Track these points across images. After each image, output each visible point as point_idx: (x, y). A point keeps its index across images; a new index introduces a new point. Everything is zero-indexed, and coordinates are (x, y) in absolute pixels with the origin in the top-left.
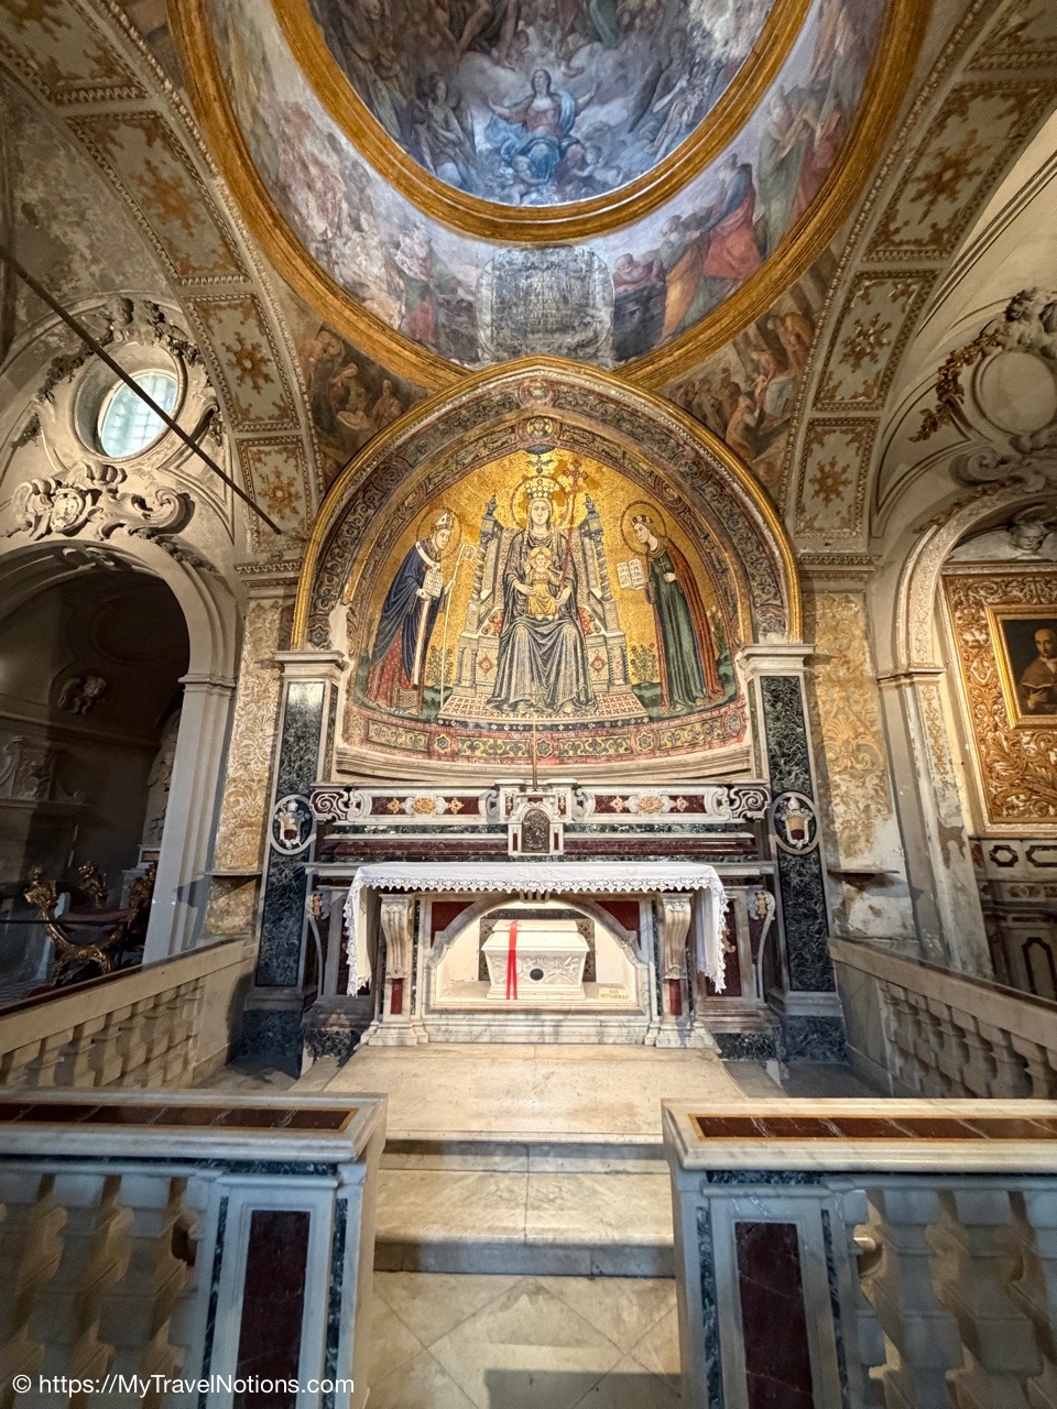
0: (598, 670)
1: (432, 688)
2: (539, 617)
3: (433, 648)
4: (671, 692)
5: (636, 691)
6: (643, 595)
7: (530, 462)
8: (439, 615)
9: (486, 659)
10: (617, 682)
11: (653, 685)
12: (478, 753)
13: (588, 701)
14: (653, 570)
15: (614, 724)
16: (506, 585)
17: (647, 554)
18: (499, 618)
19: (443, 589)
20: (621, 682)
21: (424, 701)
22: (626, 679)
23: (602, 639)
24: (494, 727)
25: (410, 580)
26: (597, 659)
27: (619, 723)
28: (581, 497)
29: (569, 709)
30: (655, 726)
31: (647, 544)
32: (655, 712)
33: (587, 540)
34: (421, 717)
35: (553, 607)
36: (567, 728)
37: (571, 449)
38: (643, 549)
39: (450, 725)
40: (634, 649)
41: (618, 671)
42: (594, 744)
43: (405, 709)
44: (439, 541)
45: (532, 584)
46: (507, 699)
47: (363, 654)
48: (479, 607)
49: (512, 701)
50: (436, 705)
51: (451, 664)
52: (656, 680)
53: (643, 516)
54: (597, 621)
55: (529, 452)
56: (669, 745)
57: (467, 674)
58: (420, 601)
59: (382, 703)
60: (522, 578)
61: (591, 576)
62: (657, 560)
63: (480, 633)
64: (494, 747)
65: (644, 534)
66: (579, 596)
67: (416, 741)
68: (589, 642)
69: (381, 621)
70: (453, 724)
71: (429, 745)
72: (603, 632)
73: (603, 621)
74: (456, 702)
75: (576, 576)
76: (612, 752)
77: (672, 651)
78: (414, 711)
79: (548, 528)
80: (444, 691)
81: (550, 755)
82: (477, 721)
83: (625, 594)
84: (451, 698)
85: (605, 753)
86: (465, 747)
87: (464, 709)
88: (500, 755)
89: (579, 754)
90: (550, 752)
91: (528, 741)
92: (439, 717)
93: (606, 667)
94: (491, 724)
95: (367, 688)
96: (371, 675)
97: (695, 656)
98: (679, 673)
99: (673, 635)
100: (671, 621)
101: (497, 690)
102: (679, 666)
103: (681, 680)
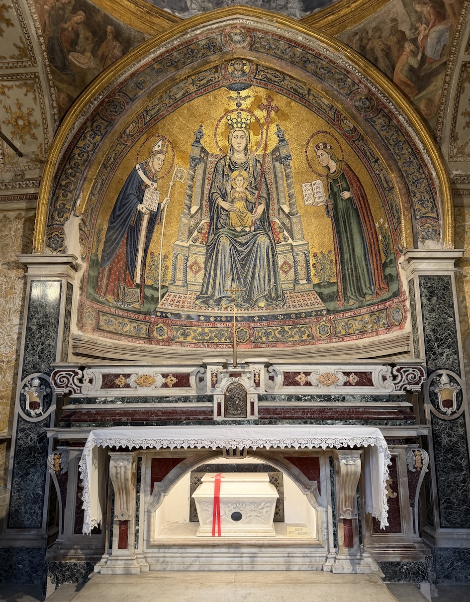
0: (286, 272)
1: (151, 286)
2: (239, 229)
3: (153, 254)
4: (345, 289)
5: (317, 289)
6: (323, 210)
7: (230, 98)
8: (157, 227)
9: (196, 263)
10: (302, 282)
11: (330, 284)
12: (189, 339)
13: (278, 297)
14: (332, 189)
15: (298, 316)
16: (211, 201)
17: (327, 176)
19: (159, 205)
20: (305, 281)
22: (308, 279)
23: (289, 247)
24: (202, 318)
25: (132, 197)
26: (285, 263)
27: (303, 315)
28: (273, 128)
29: (262, 304)
30: (332, 317)
31: (328, 167)
32: (332, 305)
33: (278, 165)
35: (249, 221)
36: (261, 318)
37: (265, 87)
38: (324, 172)
39: (166, 317)
40: (315, 255)
41: (302, 273)
42: (283, 332)
43: (130, 303)
44: (156, 164)
45: (232, 201)
46: (212, 296)
47: (94, 258)
48: (189, 220)
49: (217, 297)
50: (155, 300)
51: (167, 268)
52: (333, 280)
53: (325, 144)
54: (285, 232)
55: (230, 88)
56: (343, 333)
57: (180, 275)
58: (140, 214)
59: (110, 298)
60: (224, 197)
61: (281, 194)
62: (335, 181)
64: (202, 334)
65: (325, 159)
66: (271, 212)
67: (139, 329)
68: (279, 249)
69: (108, 230)
70: (169, 315)
71: (150, 332)
72: (290, 241)
73: (290, 232)
74: (171, 298)
75: (269, 194)
76: (297, 338)
77: (346, 256)
78: (137, 305)
79: (246, 153)
80: (161, 289)
81: (247, 340)
82: (188, 313)
83: (309, 210)
84: (167, 294)
85: (291, 339)
86: (178, 334)
87: (178, 304)
88: (207, 340)
89: (271, 340)
90: (248, 338)
91: (230, 329)
92: (157, 310)
93: (293, 270)
94: (200, 316)
95: (97, 286)
96: (101, 275)
97: (366, 260)
98: (352, 274)
99: (348, 243)
100: (346, 232)
101: (205, 289)
102: (352, 269)
103: (353, 280)
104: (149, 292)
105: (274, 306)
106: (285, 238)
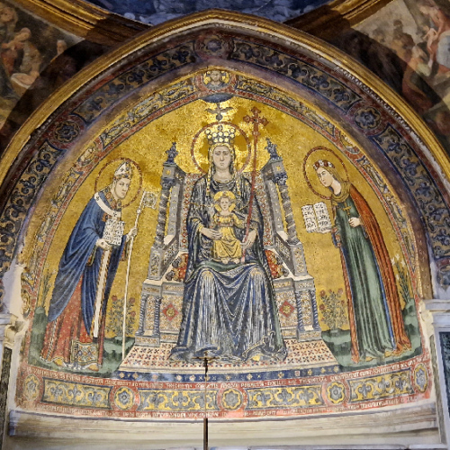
0: (287, 315)
1: (113, 339)
2: (225, 261)
3: (114, 297)
4: (360, 338)
5: (326, 338)
6: (329, 238)
7: (209, 110)
8: (121, 264)
9: (170, 306)
10: (307, 328)
11: (342, 332)
12: (161, 406)
13: (277, 348)
14: (338, 214)
15: (304, 373)
16: (190, 229)
17: (331, 198)
18: (183, 264)
19: (124, 238)
20: (310, 328)
21: (105, 354)
22: (315, 325)
23: (290, 283)
24: (179, 378)
25: (89, 232)
26: (286, 303)
27: (310, 372)
28: (263, 143)
29: (257, 357)
30: (344, 375)
31: (331, 188)
32: (346, 360)
33: (270, 183)
34: (100, 371)
35: (239, 250)
36: (255, 376)
37: (250, 97)
38: (328, 193)
39: (131, 378)
40: (323, 295)
41: (307, 316)
42: (284, 395)
43: (83, 365)
44: (118, 190)
45: (216, 228)
46: (192, 347)
47: (39, 312)
48: (162, 253)
49: (198, 349)
50: (116, 357)
51: (133, 314)
52: (346, 327)
53: (325, 161)
54: (284, 265)
55: (207, 101)
56: (360, 398)
57: (150, 323)
58: (99, 251)
59: (59, 360)
60: (206, 223)
61: (277, 220)
62: (341, 204)
63: (164, 279)
64: (179, 399)
65: (327, 178)
66: (265, 240)
67: (94, 397)
68: (277, 286)
69: (58, 276)
70: (135, 376)
71: (110, 400)
72: (291, 275)
73: (290, 264)
74: (139, 353)
75: (262, 218)
76: (302, 402)
77: (360, 296)
78: (94, 366)
79: (231, 173)
80: (126, 342)
81: (238, 406)
82: (161, 372)
83: (312, 237)
84: (133, 349)
85: (295, 405)
86: (148, 400)
87: (147, 360)
88: (186, 407)
89: (269, 405)
90: (239, 403)
91: (215, 392)
92: (121, 369)
93: (295, 312)
94: (175, 375)
95: (44, 346)
96: (47, 332)
97: (383, 303)
98: (368, 321)
99: (361, 281)
100: (358, 266)
101: (182, 339)
102: (367, 314)
103: (369, 329)
104: (109, 347)
105: (272, 359)
106: (284, 272)
